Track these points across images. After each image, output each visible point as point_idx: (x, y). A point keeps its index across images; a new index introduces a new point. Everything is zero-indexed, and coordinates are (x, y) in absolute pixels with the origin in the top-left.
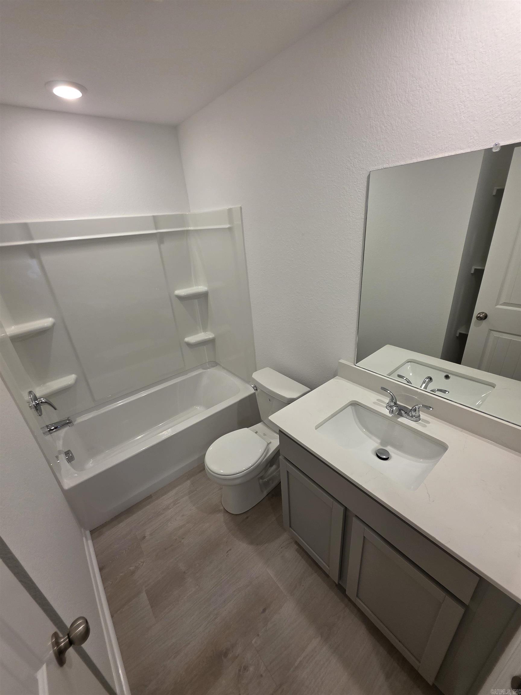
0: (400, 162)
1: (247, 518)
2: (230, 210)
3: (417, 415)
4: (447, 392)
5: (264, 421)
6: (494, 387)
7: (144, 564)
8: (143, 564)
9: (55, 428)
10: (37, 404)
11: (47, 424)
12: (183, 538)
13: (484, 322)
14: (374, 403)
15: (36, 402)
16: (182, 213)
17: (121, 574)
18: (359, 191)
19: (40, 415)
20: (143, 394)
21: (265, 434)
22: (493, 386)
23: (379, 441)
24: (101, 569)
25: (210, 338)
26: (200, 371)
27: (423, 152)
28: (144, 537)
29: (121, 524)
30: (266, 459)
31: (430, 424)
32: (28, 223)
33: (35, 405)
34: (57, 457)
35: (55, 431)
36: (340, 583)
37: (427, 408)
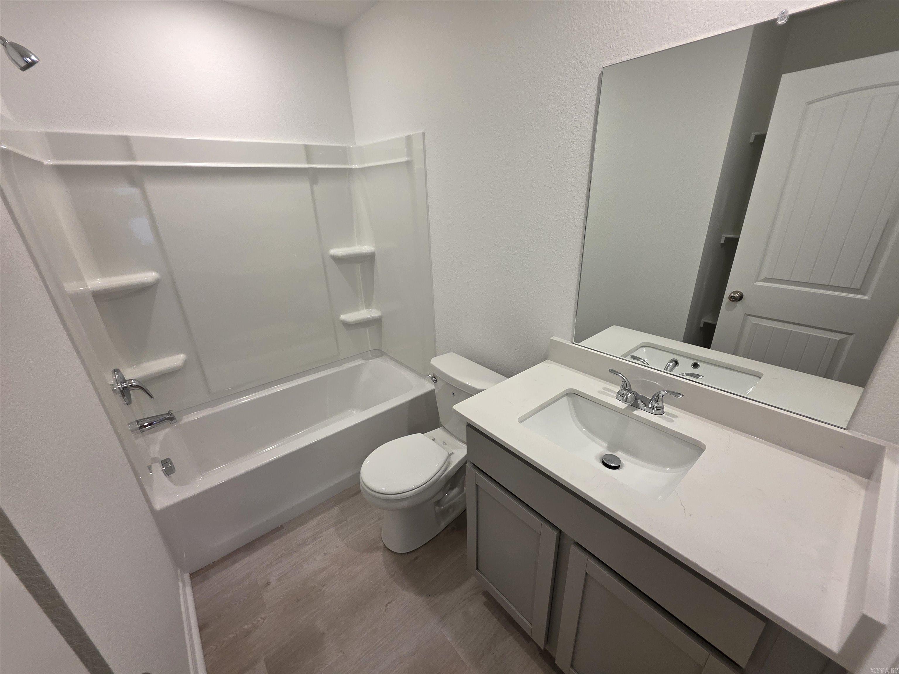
0: (645, 51)
1: (416, 558)
2: (409, 138)
3: (660, 405)
4: (701, 377)
5: (444, 426)
6: (760, 378)
7: (266, 621)
8: (263, 622)
9: (149, 425)
10: (124, 388)
11: (138, 419)
12: (324, 586)
13: (739, 304)
14: (599, 392)
15: (125, 384)
16: (345, 145)
17: (231, 636)
18: (587, 97)
19: (128, 404)
20: (277, 389)
21: (445, 443)
22: (759, 376)
23: (605, 445)
24: (201, 628)
25: (375, 317)
26: (360, 362)
27: (678, 34)
28: (267, 583)
29: (236, 565)
30: (446, 476)
31: (677, 419)
32: (130, 136)
33: (122, 389)
34: (150, 468)
35: (149, 429)
36: (546, 648)
37: (675, 394)
